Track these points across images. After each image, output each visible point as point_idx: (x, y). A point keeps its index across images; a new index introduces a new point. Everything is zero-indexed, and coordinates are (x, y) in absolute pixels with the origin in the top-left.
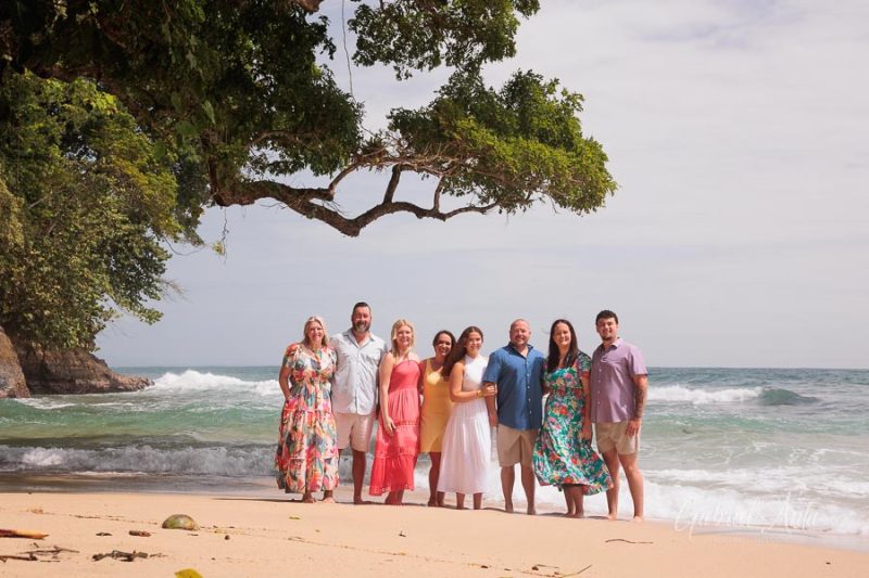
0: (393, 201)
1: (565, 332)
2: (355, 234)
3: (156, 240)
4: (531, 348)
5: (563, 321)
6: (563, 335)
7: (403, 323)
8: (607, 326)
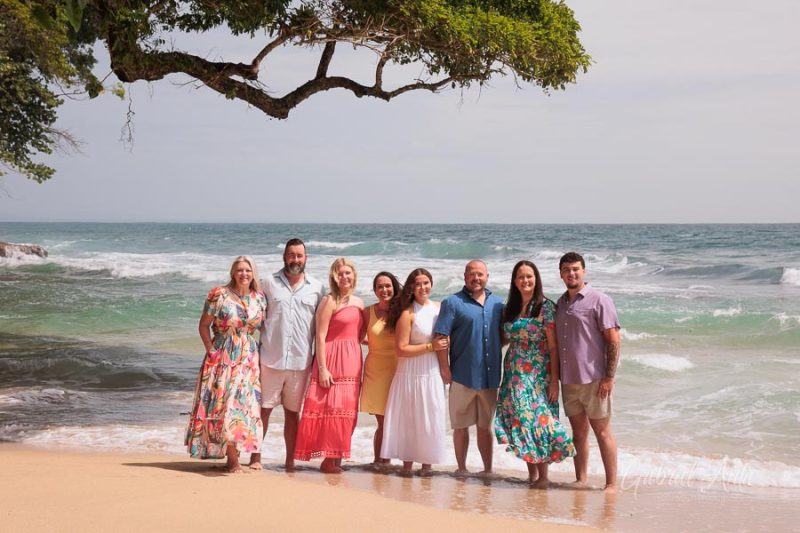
0: (328, 75)
1: (529, 277)
2: (284, 115)
3: (44, 82)
4: (489, 294)
5: (527, 263)
6: (526, 280)
7: (342, 263)
8: (572, 272)
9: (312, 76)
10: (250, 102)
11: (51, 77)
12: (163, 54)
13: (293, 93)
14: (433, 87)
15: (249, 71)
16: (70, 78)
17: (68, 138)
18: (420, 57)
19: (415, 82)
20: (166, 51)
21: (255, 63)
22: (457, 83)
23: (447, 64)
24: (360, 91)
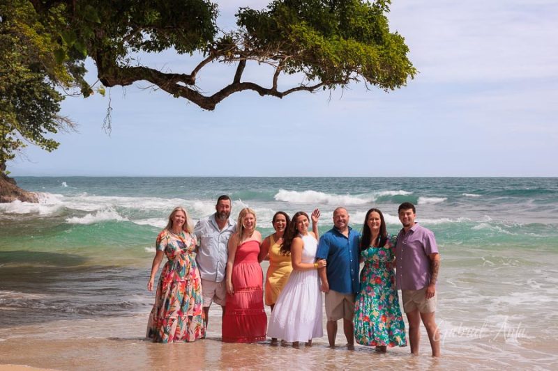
0: (241, 82)
1: (377, 219)
2: (212, 108)
3: (52, 86)
4: (350, 229)
5: (376, 210)
6: (375, 221)
7: (247, 212)
8: (406, 216)
9: (231, 82)
10: (190, 99)
11: (57, 82)
12: (132, 68)
13: (218, 93)
14: (311, 89)
15: (189, 79)
16: (69, 83)
17: (68, 122)
18: (302, 69)
19: (299, 86)
20: (134, 66)
21: (193, 74)
22: (327, 86)
23: (319, 73)
24: (263, 91)
